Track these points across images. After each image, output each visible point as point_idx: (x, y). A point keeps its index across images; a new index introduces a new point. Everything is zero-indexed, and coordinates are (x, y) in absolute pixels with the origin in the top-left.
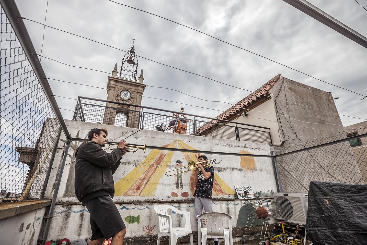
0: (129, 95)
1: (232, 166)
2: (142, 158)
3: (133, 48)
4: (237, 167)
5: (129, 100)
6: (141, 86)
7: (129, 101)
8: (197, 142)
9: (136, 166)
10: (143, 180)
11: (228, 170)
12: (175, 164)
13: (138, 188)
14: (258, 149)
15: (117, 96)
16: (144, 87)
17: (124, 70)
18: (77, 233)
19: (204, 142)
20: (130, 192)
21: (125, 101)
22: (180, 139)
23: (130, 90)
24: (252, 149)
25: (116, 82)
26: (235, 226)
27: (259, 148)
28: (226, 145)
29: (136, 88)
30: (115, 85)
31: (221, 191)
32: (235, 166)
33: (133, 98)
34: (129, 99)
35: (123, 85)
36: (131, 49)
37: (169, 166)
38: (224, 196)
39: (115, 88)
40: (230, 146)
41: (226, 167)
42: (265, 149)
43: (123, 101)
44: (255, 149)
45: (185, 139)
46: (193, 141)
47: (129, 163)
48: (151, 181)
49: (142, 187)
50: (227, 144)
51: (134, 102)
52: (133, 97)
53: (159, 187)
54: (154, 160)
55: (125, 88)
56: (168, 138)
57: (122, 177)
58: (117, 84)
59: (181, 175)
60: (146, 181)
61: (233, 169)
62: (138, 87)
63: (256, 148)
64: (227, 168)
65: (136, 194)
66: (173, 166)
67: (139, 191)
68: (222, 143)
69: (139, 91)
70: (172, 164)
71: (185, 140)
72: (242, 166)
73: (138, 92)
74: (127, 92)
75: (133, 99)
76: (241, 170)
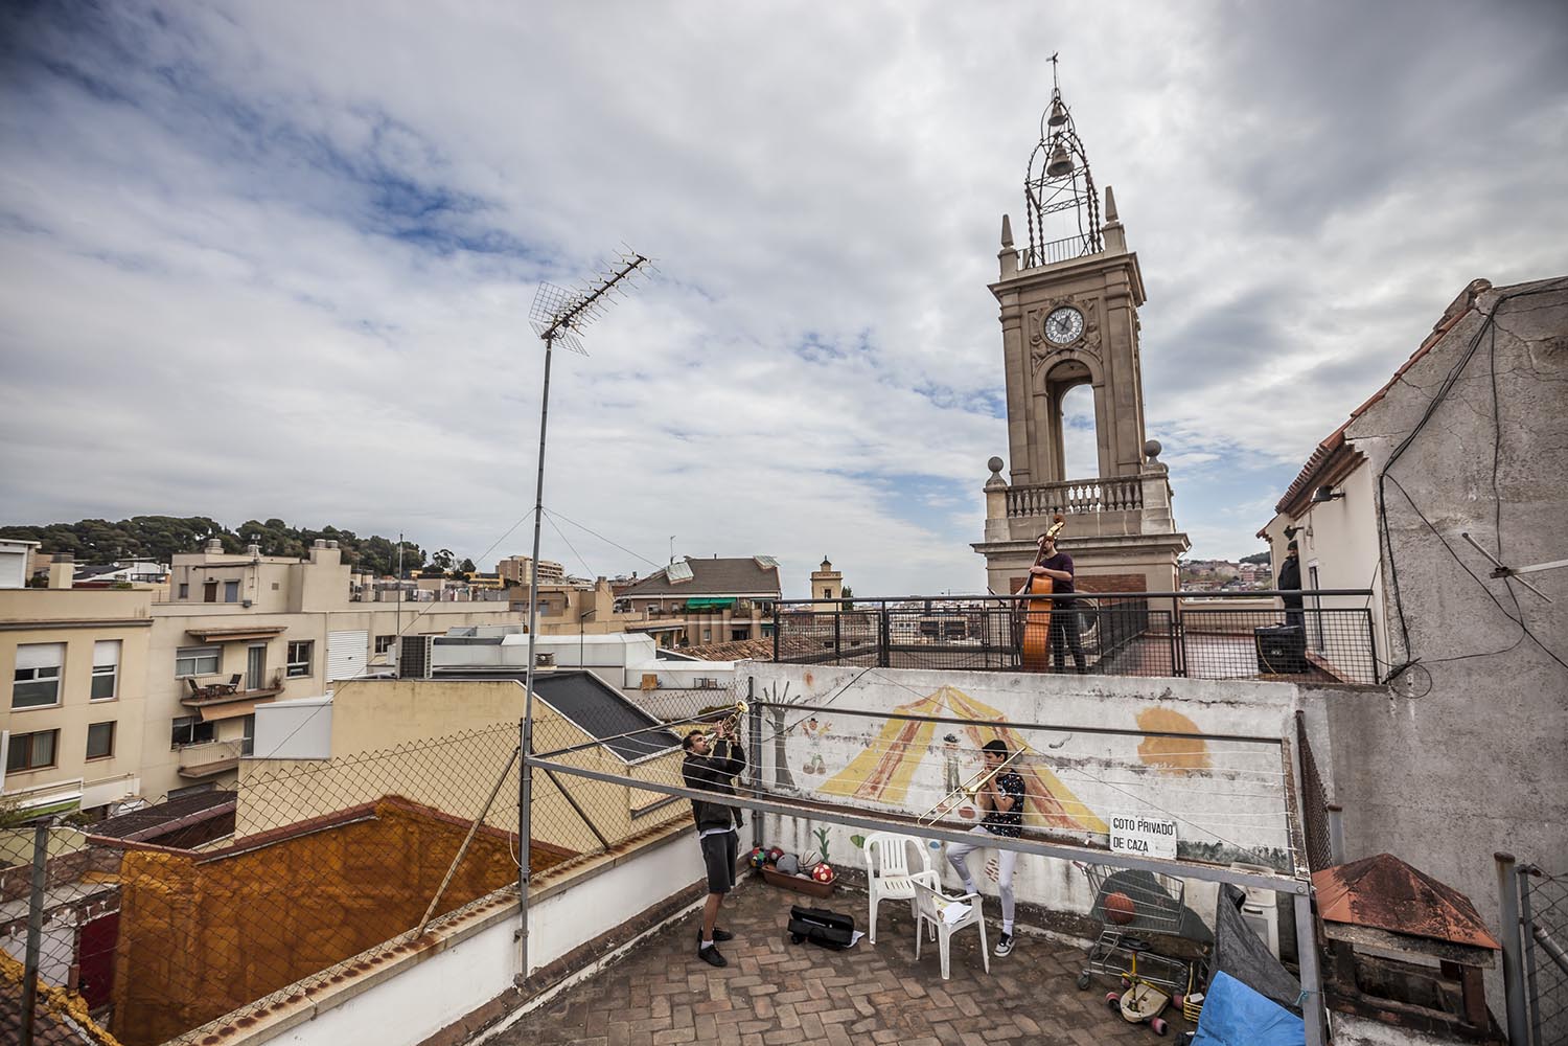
0: (1075, 324)
1: (1105, 756)
2: (875, 728)
3: (1057, 102)
4: (1125, 761)
5: (1081, 345)
6: (1113, 269)
7: (1082, 347)
8: (995, 689)
9: (867, 746)
10: (881, 772)
11: (1092, 768)
12: (942, 743)
13: (874, 788)
14: (1228, 703)
15: (1036, 341)
16: (1127, 264)
17: (1051, 209)
18: (793, 843)
19: (1016, 689)
20: (861, 791)
21: (1067, 350)
22: (952, 686)
23: (1076, 300)
24: (1197, 706)
25: (1019, 293)
26: (1087, 913)
27: (1232, 701)
28: (1086, 693)
29: (1098, 283)
30: (1020, 305)
31: (1064, 819)
32: (1117, 756)
33: (1096, 329)
34: (1082, 340)
35: (1046, 294)
36: (1054, 111)
37: (930, 748)
38: (1073, 834)
39: (1020, 317)
40: (1102, 696)
41: (1084, 756)
42: (1269, 702)
43: (1059, 353)
44: (1214, 702)
45: (962, 683)
46: (983, 687)
47: (855, 738)
48: (895, 777)
49: (881, 786)
50: (1094, 691)
51: (1100, 341)
52: (1092, 324)
53: (912, 789)
54: (898, 735)
55: (1056, 300)
56: (923, 684)
57: (847, 765)
58: (1027, 298)
59: (957, 770)
60: (886, 776)
61: (1108, 764)
62: (1104, 275)
63: (1219, 700)
64: (1089, 760)
65: (871, 797)
66: (938, 748)
67: (877, 793)
68: (1075, 689)
69: (1112, 291)
70: (934, 744)
71: (964, 686)
72: (1143, 758)
73: (1107, 299)
74: (1068, 312)
75: (1095, 333)
76: (1140, 770)
